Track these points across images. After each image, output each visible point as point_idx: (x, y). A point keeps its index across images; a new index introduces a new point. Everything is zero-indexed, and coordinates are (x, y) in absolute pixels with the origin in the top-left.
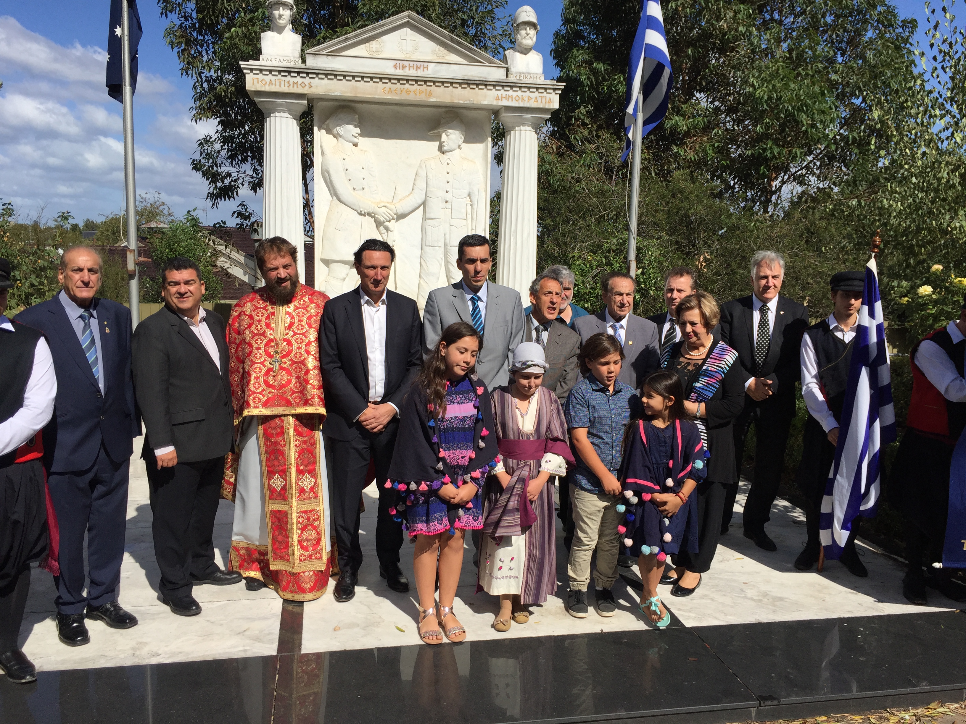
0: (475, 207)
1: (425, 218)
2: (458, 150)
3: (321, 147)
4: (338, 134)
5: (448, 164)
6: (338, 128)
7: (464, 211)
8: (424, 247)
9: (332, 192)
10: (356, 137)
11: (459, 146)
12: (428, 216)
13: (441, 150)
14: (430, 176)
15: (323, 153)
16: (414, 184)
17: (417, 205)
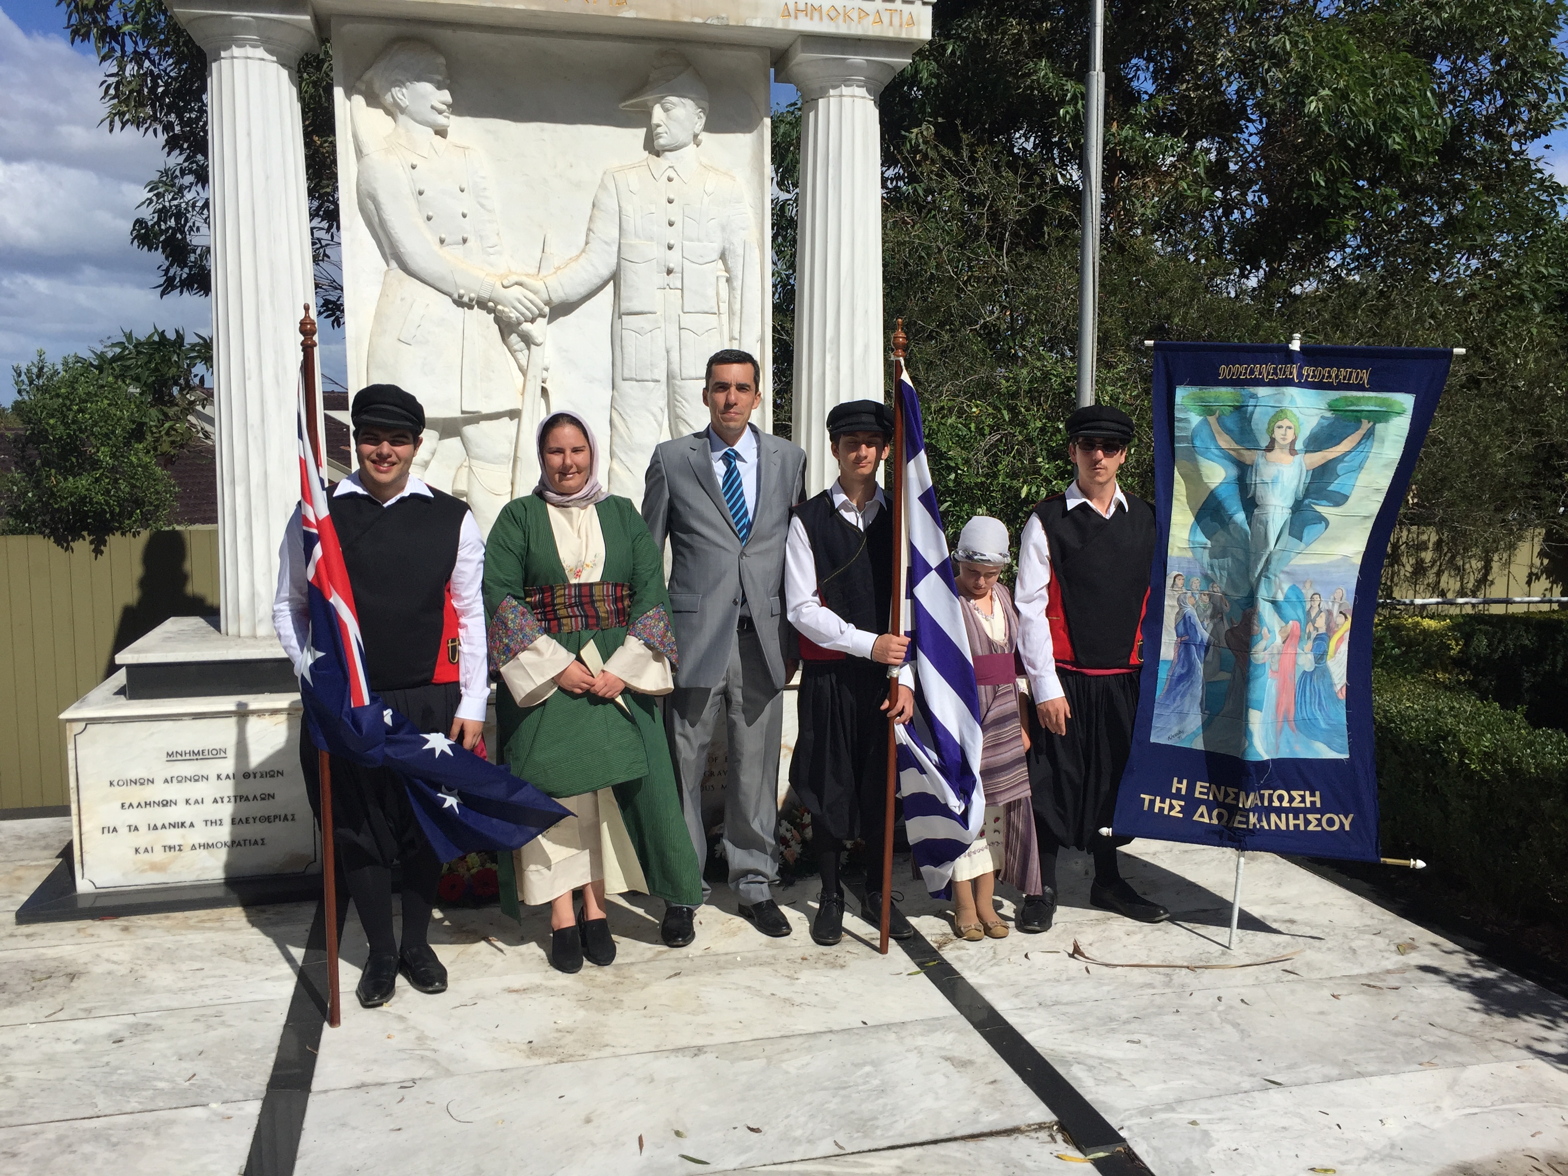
0: (737, 284)
1: (619, 314)
2: (692, 146)
3: (355, 137)
4: (396, 104)
5: (670, 180)
6: (395, 91)
7: (711, 292)
8: (618, 380)
9: (387, 251)
10: (440, 112)
11: (696, 136)
12: (625, 306)
13: (652, 147)
14: (628, 208)
15: (359, 153)
16: (589, 229)
17: (598, 281)
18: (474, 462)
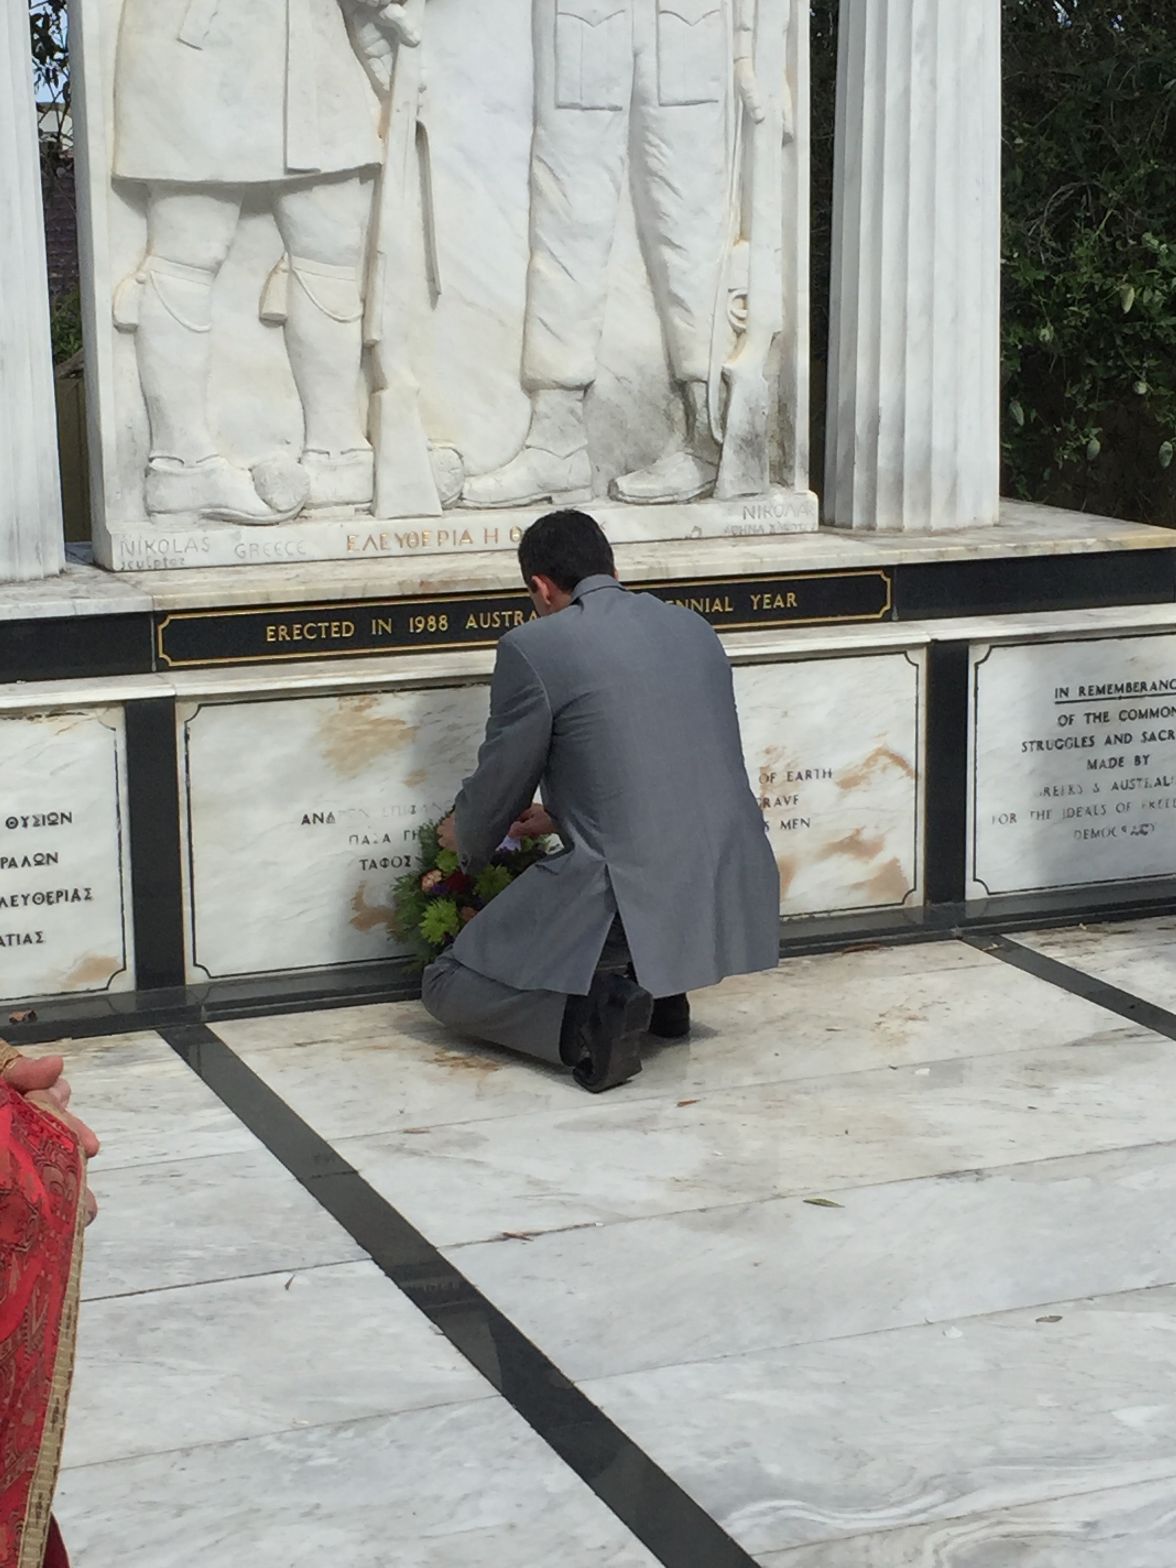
8: (546, 110)
18: (298, 262)
